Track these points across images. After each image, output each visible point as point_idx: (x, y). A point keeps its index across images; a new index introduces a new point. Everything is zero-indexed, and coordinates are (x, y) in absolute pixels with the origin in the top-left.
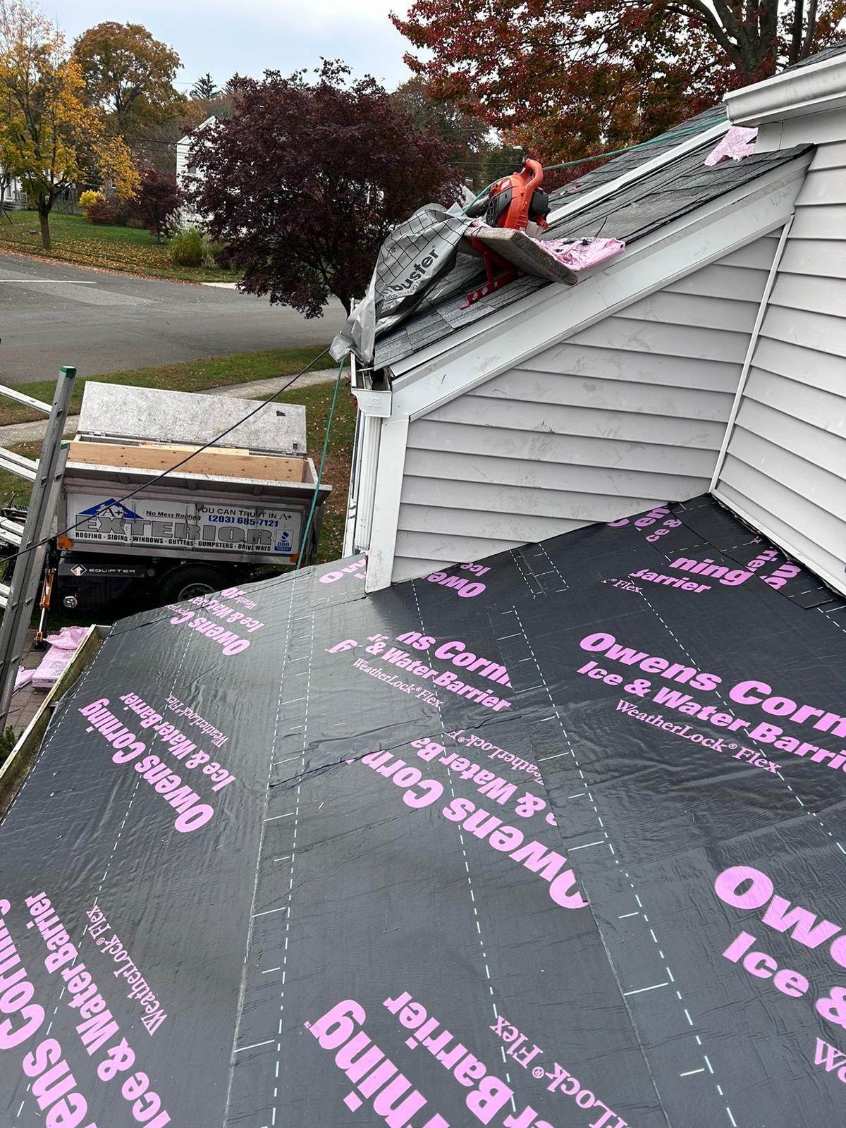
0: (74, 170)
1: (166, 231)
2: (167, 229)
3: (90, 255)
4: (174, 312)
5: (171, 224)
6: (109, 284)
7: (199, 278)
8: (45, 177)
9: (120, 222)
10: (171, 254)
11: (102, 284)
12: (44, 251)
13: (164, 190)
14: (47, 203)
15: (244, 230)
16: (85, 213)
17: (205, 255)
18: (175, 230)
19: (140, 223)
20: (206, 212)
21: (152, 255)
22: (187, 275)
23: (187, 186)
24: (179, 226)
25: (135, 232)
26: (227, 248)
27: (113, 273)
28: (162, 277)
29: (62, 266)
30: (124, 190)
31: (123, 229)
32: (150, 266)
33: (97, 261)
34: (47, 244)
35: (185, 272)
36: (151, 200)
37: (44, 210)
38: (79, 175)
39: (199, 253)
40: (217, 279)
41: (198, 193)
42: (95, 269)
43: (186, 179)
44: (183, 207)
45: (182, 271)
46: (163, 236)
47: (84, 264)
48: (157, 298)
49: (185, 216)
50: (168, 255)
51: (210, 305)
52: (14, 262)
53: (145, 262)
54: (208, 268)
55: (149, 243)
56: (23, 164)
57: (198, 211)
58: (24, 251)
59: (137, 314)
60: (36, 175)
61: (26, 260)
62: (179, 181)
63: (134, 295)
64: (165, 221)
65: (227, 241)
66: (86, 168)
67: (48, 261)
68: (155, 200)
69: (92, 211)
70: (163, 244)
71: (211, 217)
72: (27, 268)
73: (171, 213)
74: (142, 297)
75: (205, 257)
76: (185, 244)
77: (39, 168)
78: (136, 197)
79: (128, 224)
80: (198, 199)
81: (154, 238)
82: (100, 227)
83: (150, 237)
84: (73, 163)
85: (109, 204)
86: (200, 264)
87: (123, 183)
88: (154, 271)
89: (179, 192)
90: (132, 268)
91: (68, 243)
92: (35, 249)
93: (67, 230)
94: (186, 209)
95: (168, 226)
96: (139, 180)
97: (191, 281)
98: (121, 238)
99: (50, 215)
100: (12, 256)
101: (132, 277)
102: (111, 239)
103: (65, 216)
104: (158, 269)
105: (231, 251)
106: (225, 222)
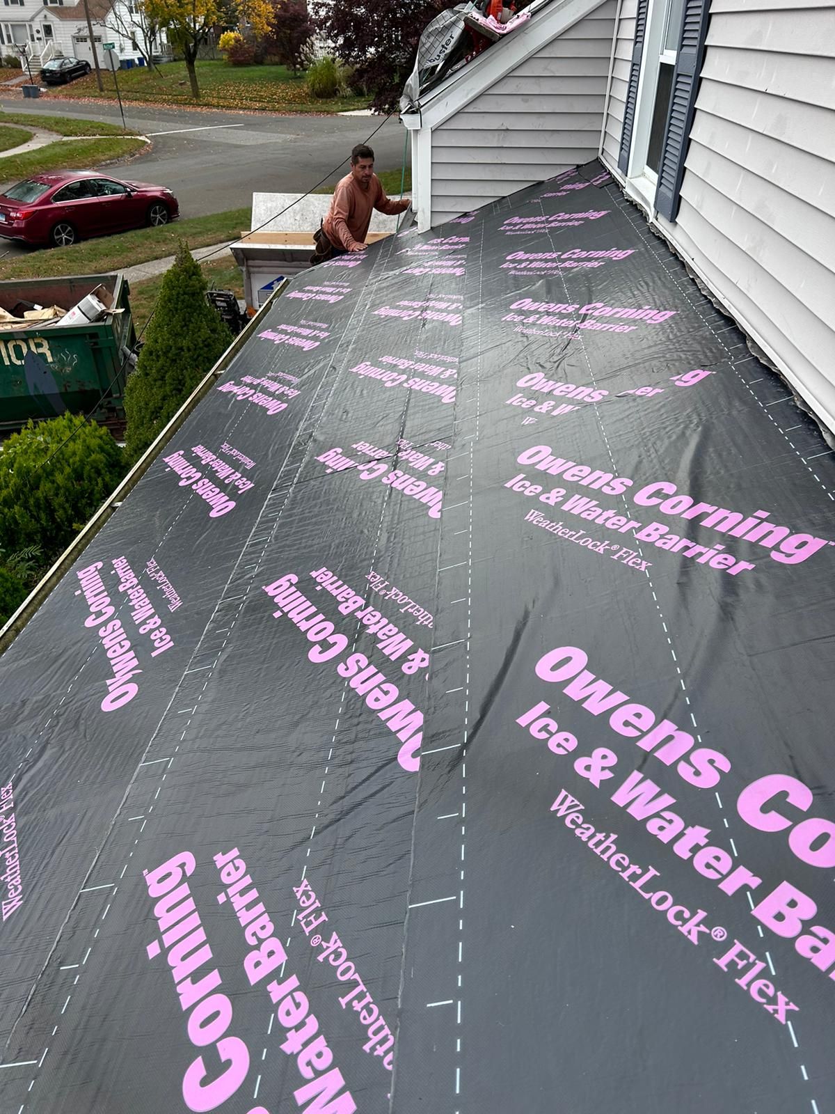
0: (213, 13)
1: (301, 63)
2: (303, 61)
3: (235, 99)
4: (315, 144)
5: (305, 55)
6: (255, 124)
7: (335, 108)
8: (189, 24)
9: (258, 61)
10: (308, 88)
11: (249, 125)
12: (194, 101)
13: (296, 20)
14: (192, 51)
15: (372, 50)
16: (225, 57)
17: (340, 83)
18: (310, 61)
19: (277, 59)
20: (336, 36)
21: (289, 90)
22: (325, 107)
23: (317, 13)
24: (313, 57)
25: (273, 69)
26: (357, 70)
27: (258, 114)
28: (302, 112)
29: (212, 113)
30: (260, 26)
31: (261, 68)
32: (290, 102)
33: (242, 103)
34: (196, 95)
35: (322, 104)
36: (285, 33)
37: (190, 58)
38: (218, 17)
39: (334, 83)
40: (352, 108)
41: (327, 18)
42: (241, 112)
43: (316, 6)
44: (315, 36)
45: (319, 104)
46: (299, 69)
47: (229, 108)
48: (299, 132)
49: (318, 44)
50: (305, 89)
51: (347, 134)
52: (171, 115)
53: (284, 98)
54: (343, 97)
55: (286, 79)
56: (168, 14)
57: (329, 37)
58: (177, 102)
59: (282, 149)
60: (181, 23)
61: (180, 111)
62: (310, 8)
63: (278, 132)
64: (300, 53)
65: (357, 63)
66: (223, 9)
67: (199, 109)
68: (289, 32)
69: (231, 53)
70: (300, 77)
71: (341, 41)
72: (182, 119)
73: (305, 43)
74: (285, 133)
75: (340, 86)
76: (320, 74)
77: (182, 15)
78: (271, 31)
79: (266, 62)
80: (328, 24)
81: (291, 73)
82: (240, 69)
83: (287, 72)
84: (212, 5)
85: (247, 43)
86: (336, 94)
87: (258, 19)
88: (294, 107)
89: (311, 20)
90: (274, 107)
91: (214, 90)
92: (186, 99)
93: (211, 76)
94: (319, 37)
95: (303, 58)
96: (272, 13)
97: (328, 112)
98: (260, 77)
99: (196, 63)
100: (168, 110)
101: (274, 115)
102: (251, 80)
103: (207, 62)
104: (297, 105)
105: (360, 72)
106: (354, 46)
